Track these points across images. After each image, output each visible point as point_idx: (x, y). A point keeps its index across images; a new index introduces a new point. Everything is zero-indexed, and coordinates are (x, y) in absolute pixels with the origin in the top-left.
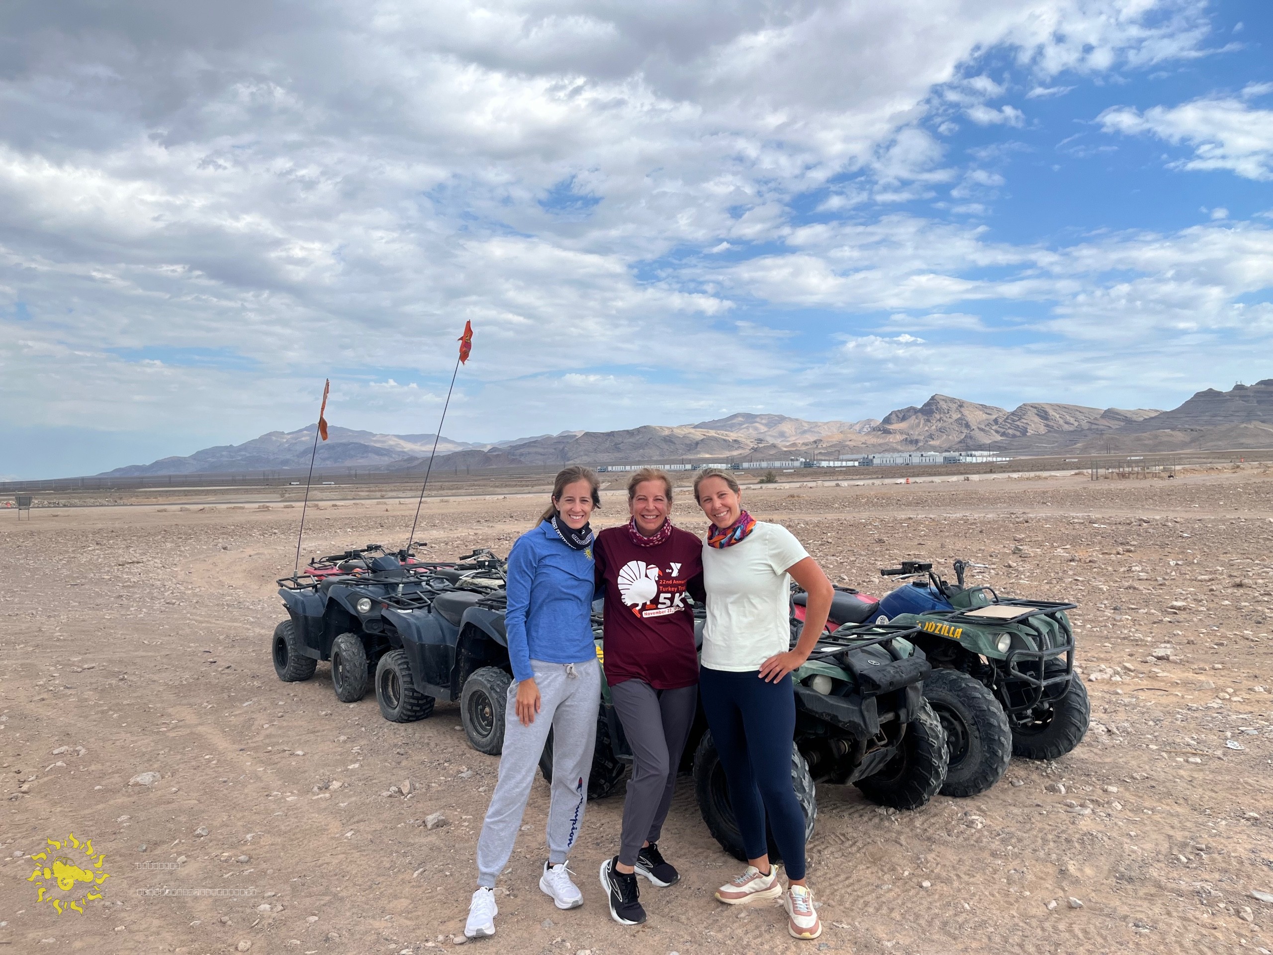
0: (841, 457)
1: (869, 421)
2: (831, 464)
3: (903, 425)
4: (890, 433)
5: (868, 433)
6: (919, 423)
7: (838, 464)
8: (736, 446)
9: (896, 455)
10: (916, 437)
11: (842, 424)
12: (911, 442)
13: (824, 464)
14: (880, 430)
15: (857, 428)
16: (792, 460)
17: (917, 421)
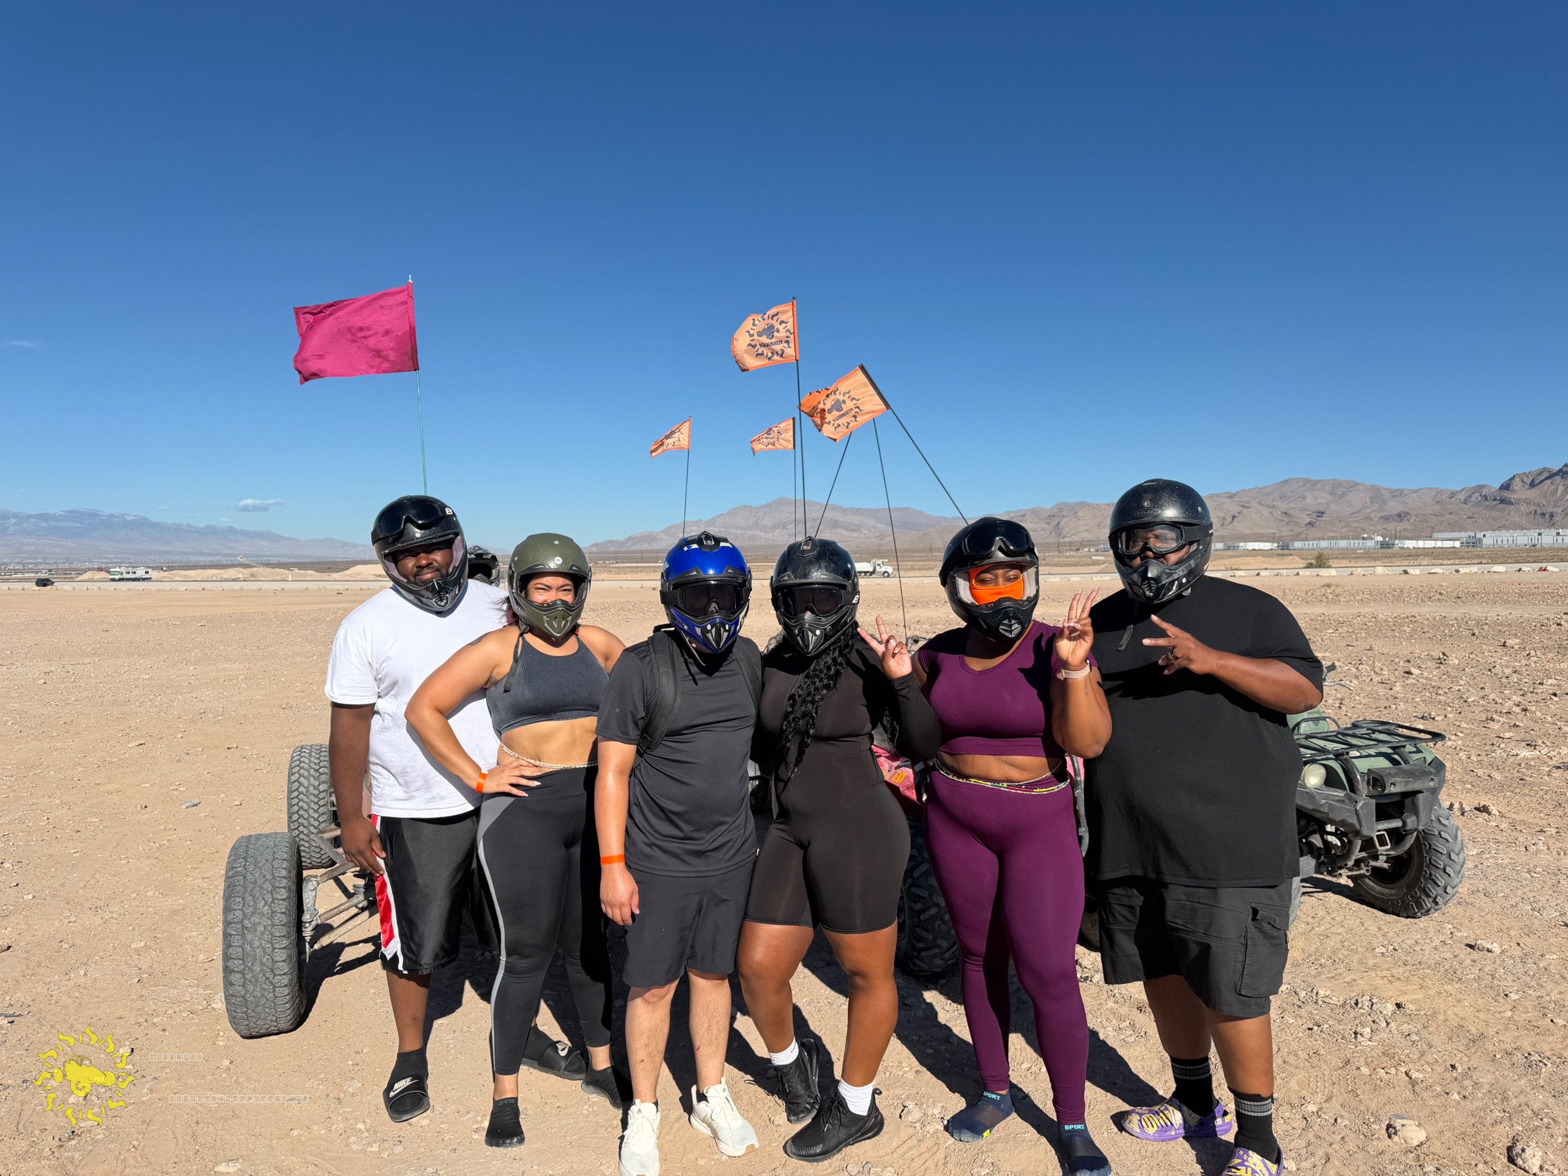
0: (1435, 535)
1: (1479, 488)
2: (1421, 544)
3: (1533, 494)
4: (1512, 504)
5: (1478, 504)
6: (1555, 492)
7: (1430, 544)
8: (1287, 519)
9: (1517, 533)
10: (1549, 510)
11: (1440, 492)
12: (1543, 514)
13: (1410, 544)
14: (1495, 500)
15: (1462, 496)
16: (1364, 538)
17: (1553, 487)
